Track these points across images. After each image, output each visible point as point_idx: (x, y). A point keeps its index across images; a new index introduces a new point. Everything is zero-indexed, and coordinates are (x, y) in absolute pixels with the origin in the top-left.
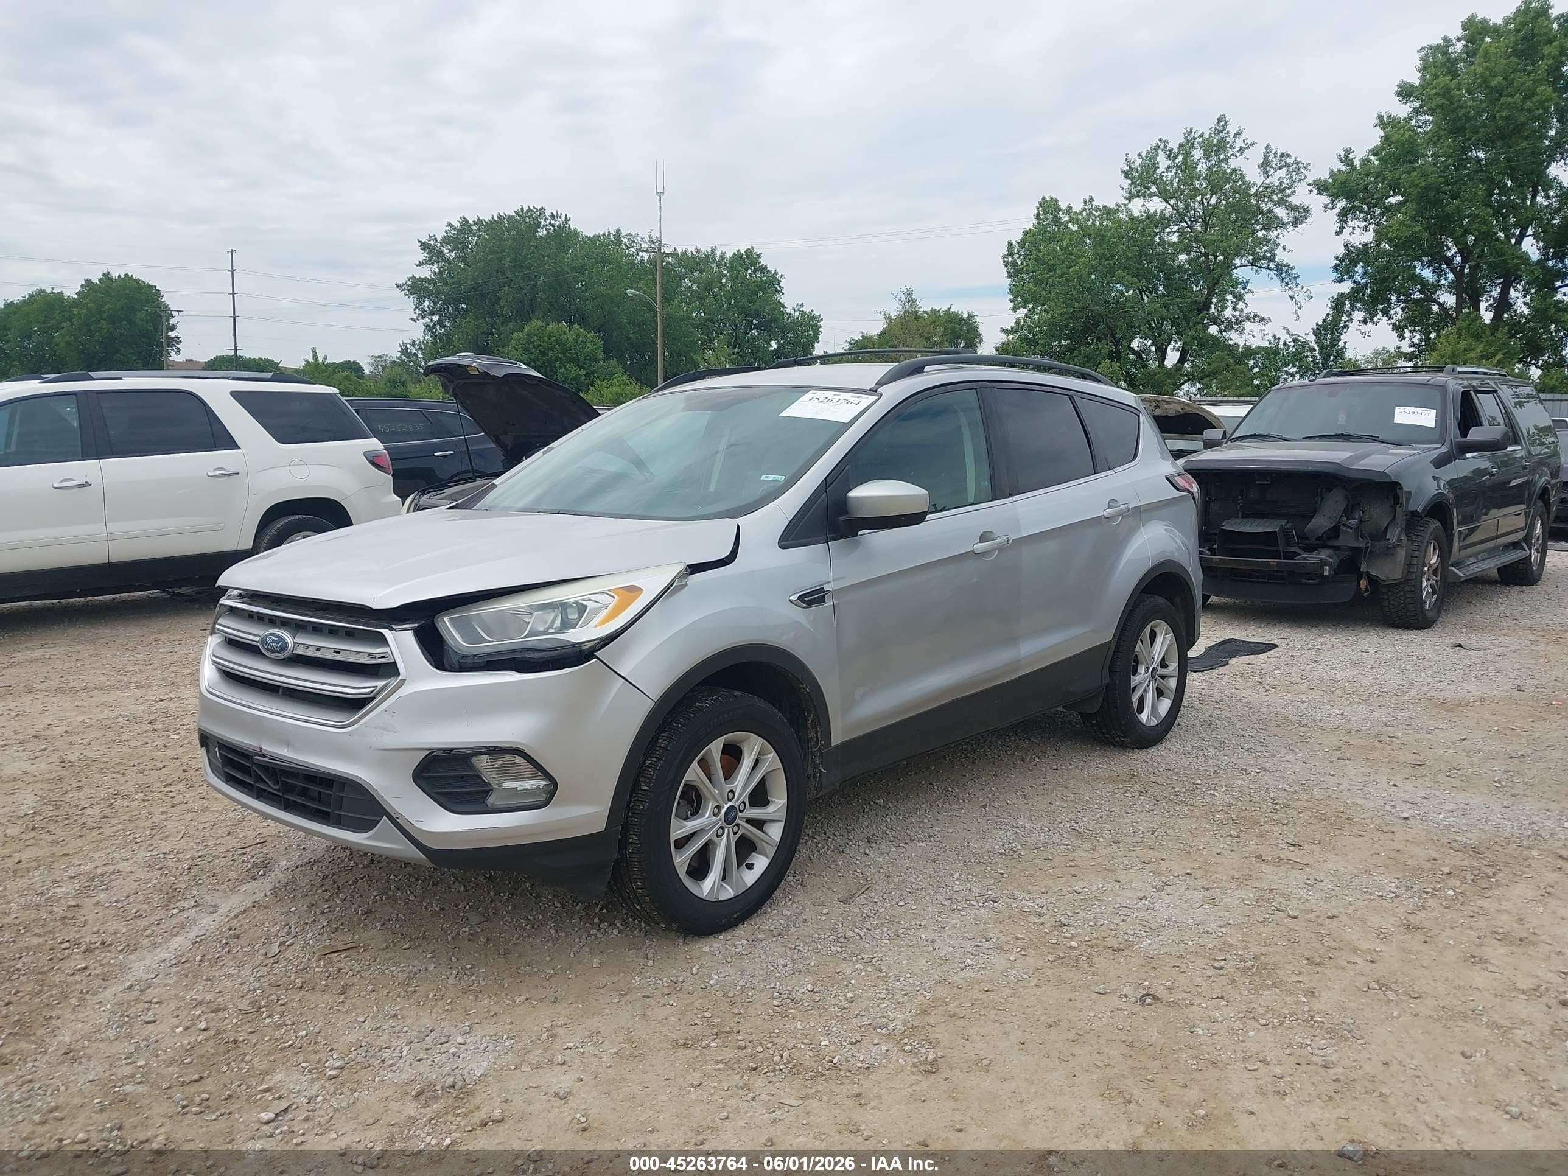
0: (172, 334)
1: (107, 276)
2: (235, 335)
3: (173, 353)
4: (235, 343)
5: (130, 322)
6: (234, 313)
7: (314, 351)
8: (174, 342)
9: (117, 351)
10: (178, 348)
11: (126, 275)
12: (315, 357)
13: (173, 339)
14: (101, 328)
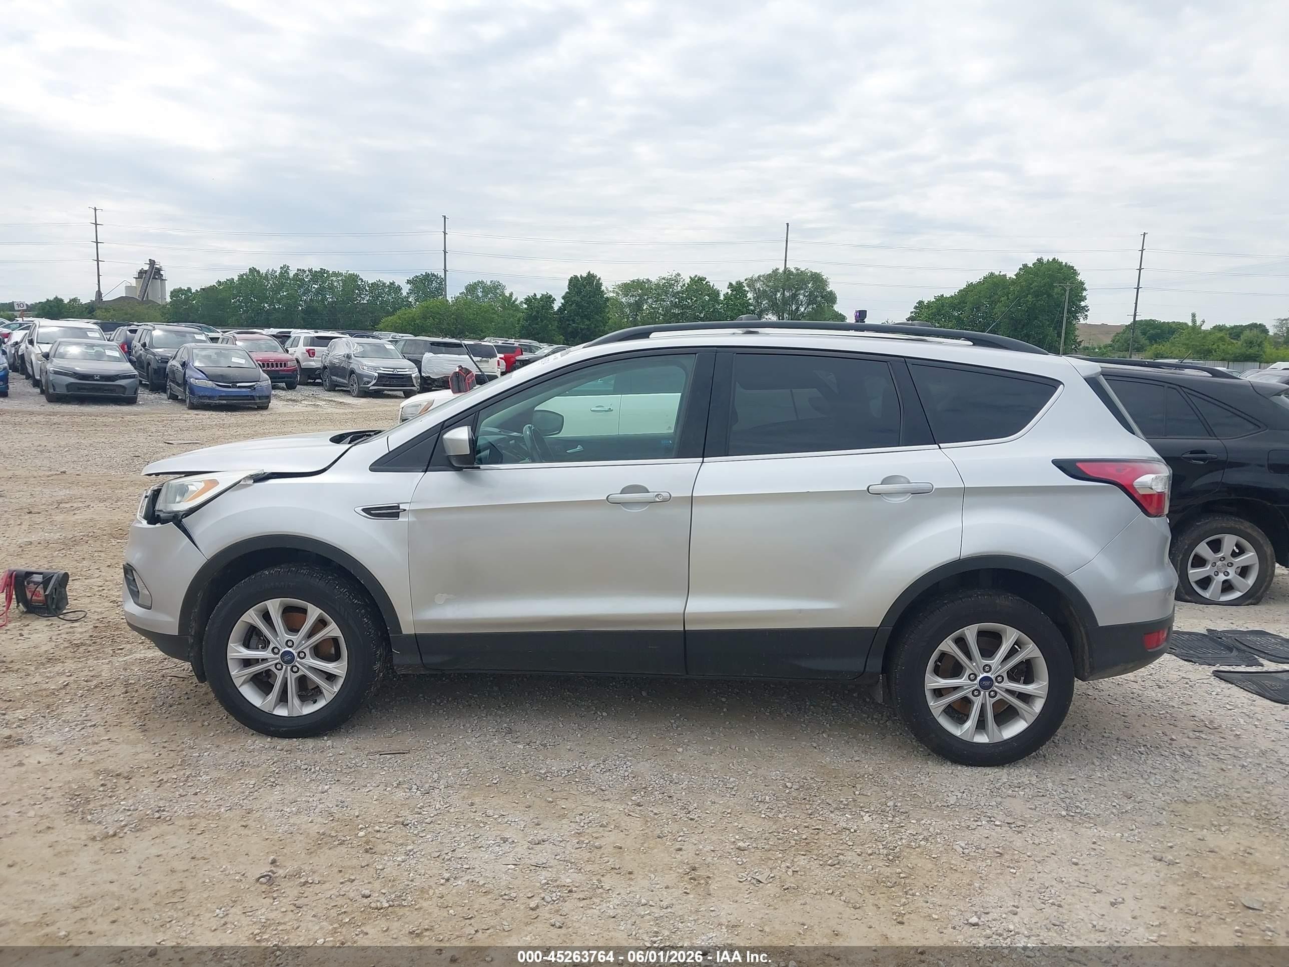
0: (1083, 304)
1: (1040, 261)
2: (1136, 303)
3: (1081, 319)
4: (1136, 310)
5: (1049, 296)
6: (1138, 285)
7: (1194, 316)
8: (1085, 309)
9: (1036, 318)
10: (1086, 315)
11: (1054, 259)
12: (1194, 321)
13: (1083, 308)
14: (1028, 301)
